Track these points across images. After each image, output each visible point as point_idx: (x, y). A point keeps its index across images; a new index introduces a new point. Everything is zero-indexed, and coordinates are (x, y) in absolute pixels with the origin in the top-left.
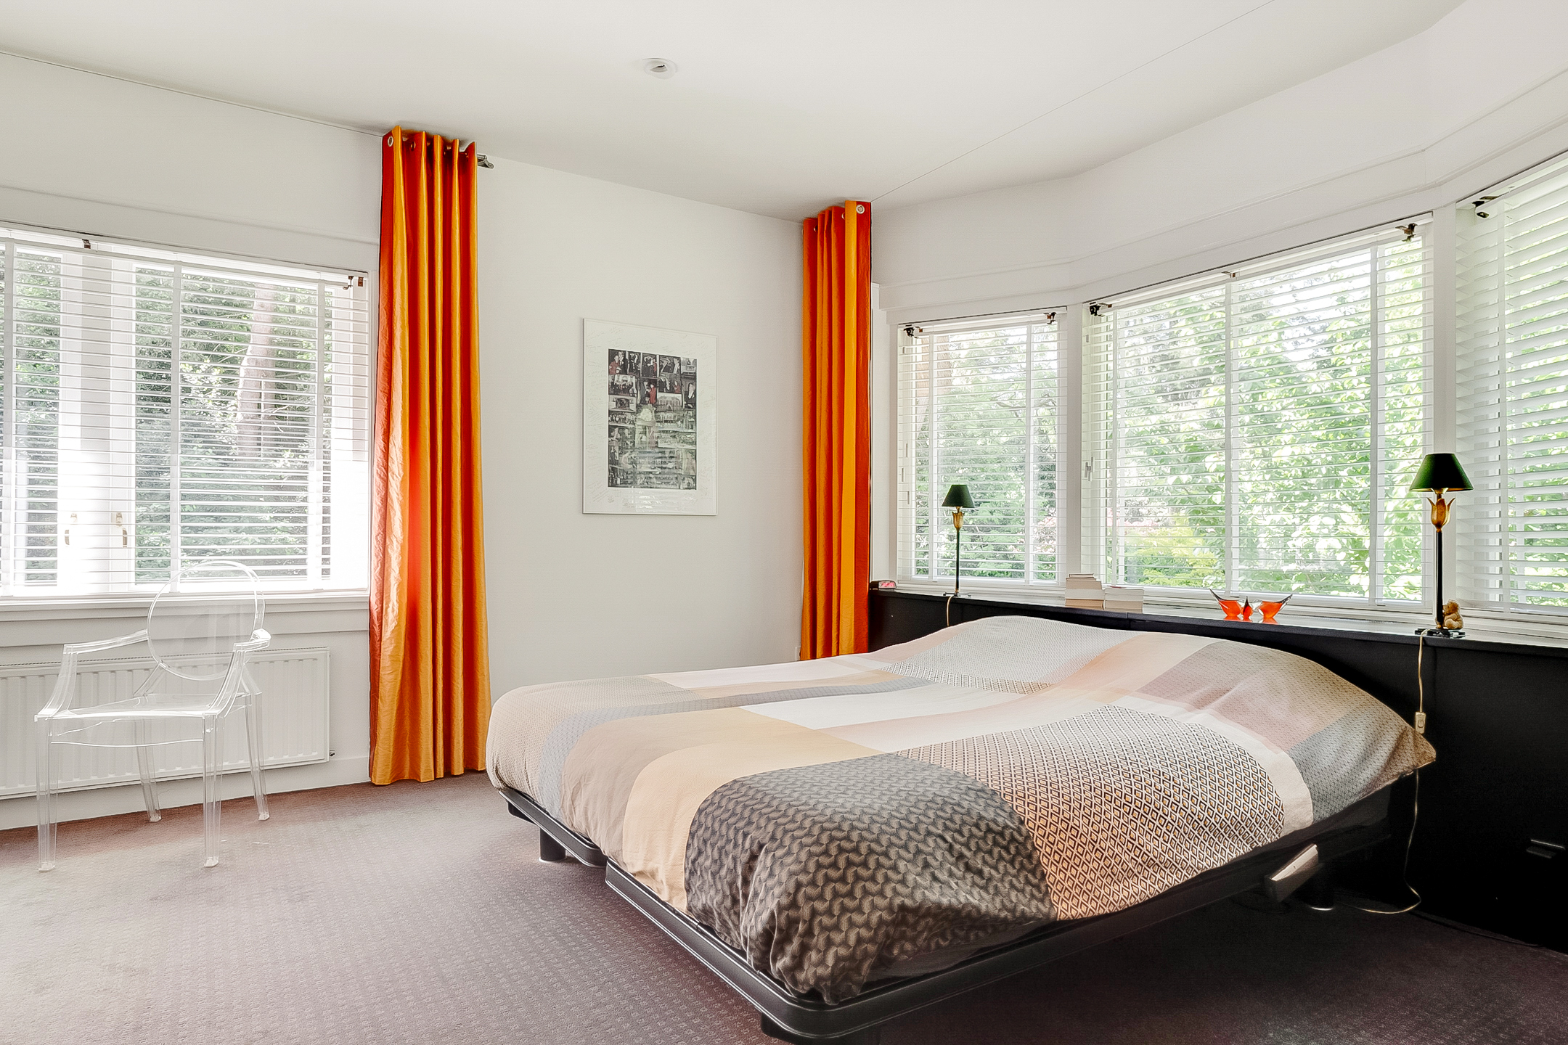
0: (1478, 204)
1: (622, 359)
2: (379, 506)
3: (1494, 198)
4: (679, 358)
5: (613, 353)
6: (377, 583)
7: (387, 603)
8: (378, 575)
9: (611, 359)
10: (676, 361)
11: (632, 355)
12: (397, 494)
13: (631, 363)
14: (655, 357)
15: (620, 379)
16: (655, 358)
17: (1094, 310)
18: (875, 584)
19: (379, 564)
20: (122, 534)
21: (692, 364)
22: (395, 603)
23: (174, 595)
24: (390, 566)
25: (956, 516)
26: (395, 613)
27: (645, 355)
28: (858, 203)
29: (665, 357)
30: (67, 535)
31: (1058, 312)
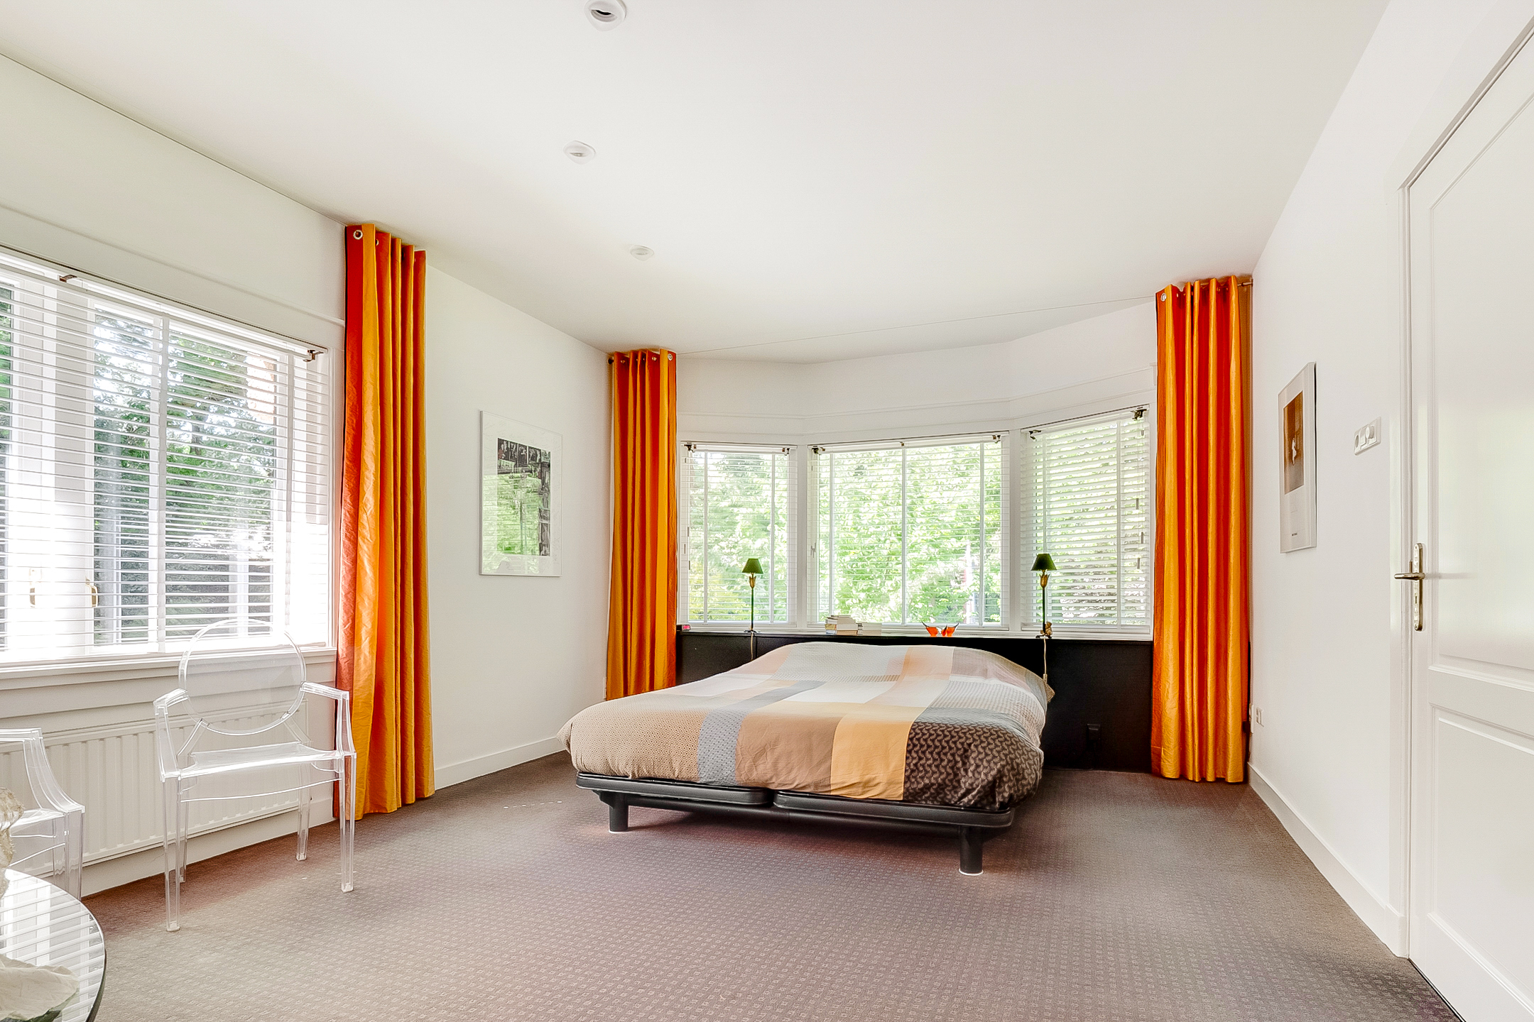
0: (1031, 432)
1: (506, 447)
2: (348, 566)
3: (1040, 431)
4: (540, 450)
5: (501, 442)
6: (348, 637)
7: (359, 655)
8: (348, 629)
9: (499, 447)
10: (538, 453)
11: (512, 444)
12: (369, 556)
13: (511, 451)
14: (525, 447)
15: (504, 462)
16: (526, 449)
17: (816, 450)
18: (679, 627)
19: (350, 620)
20: (91, 593)
21: (548, 455)
22: (367, 654)
23: (162, 655)
24: (361, 621)
25: (752, 580)
26: (368, 664)
27: (520, 445)
28: (669, 352)
29: (532, 448)
30: (32, 594)
31: (791, 448)
